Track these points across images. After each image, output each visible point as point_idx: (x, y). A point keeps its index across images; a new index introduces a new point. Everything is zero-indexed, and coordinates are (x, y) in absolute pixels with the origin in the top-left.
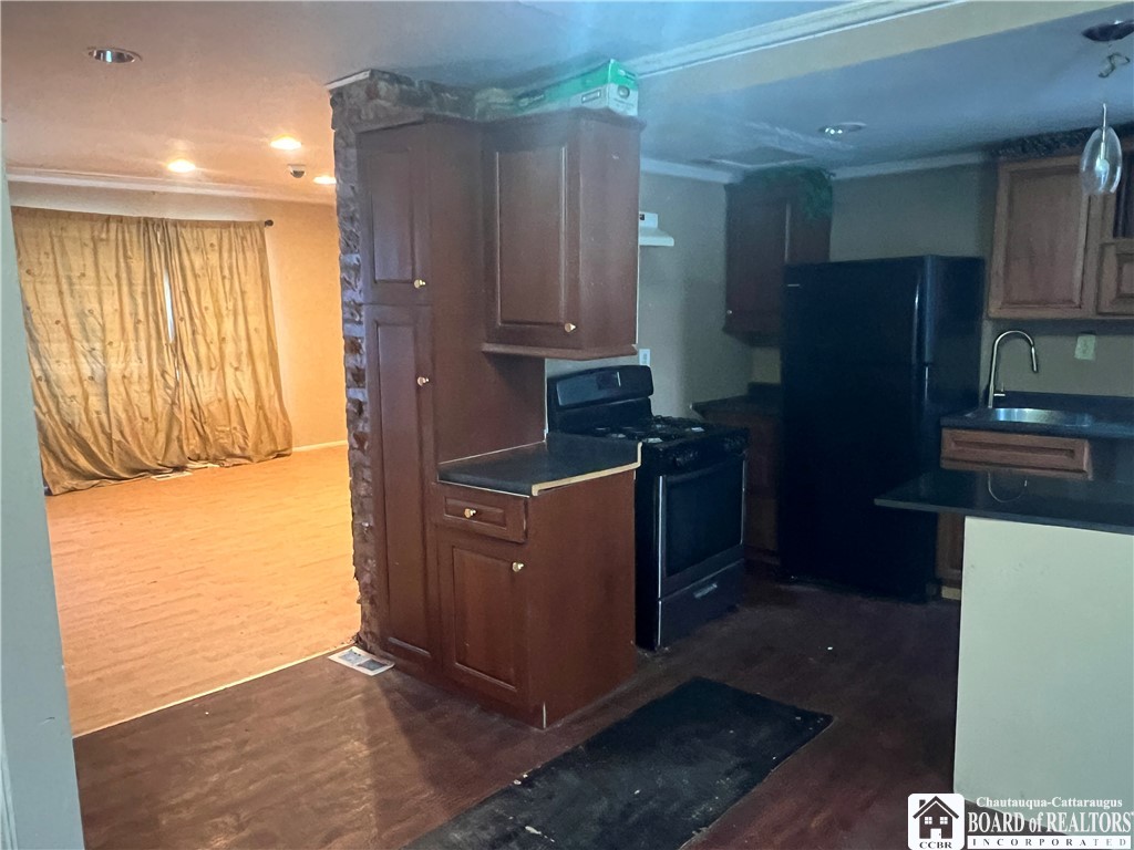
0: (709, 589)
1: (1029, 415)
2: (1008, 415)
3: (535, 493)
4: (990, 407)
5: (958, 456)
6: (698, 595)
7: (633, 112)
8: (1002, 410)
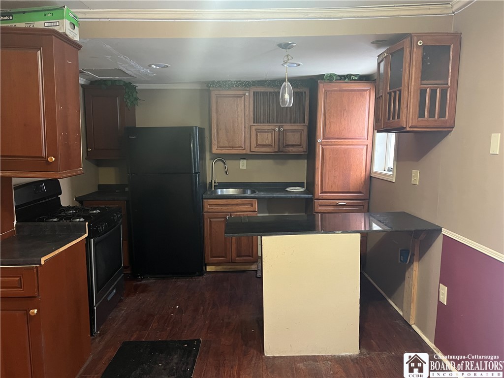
0: (113, 294)
1: (231, 191)
2: (221, 191)
3: (43, 263)
4: (213, 189)
5: (211, 210)
6: (109, 299)
7: (77, 39)
8: (219, 190)
